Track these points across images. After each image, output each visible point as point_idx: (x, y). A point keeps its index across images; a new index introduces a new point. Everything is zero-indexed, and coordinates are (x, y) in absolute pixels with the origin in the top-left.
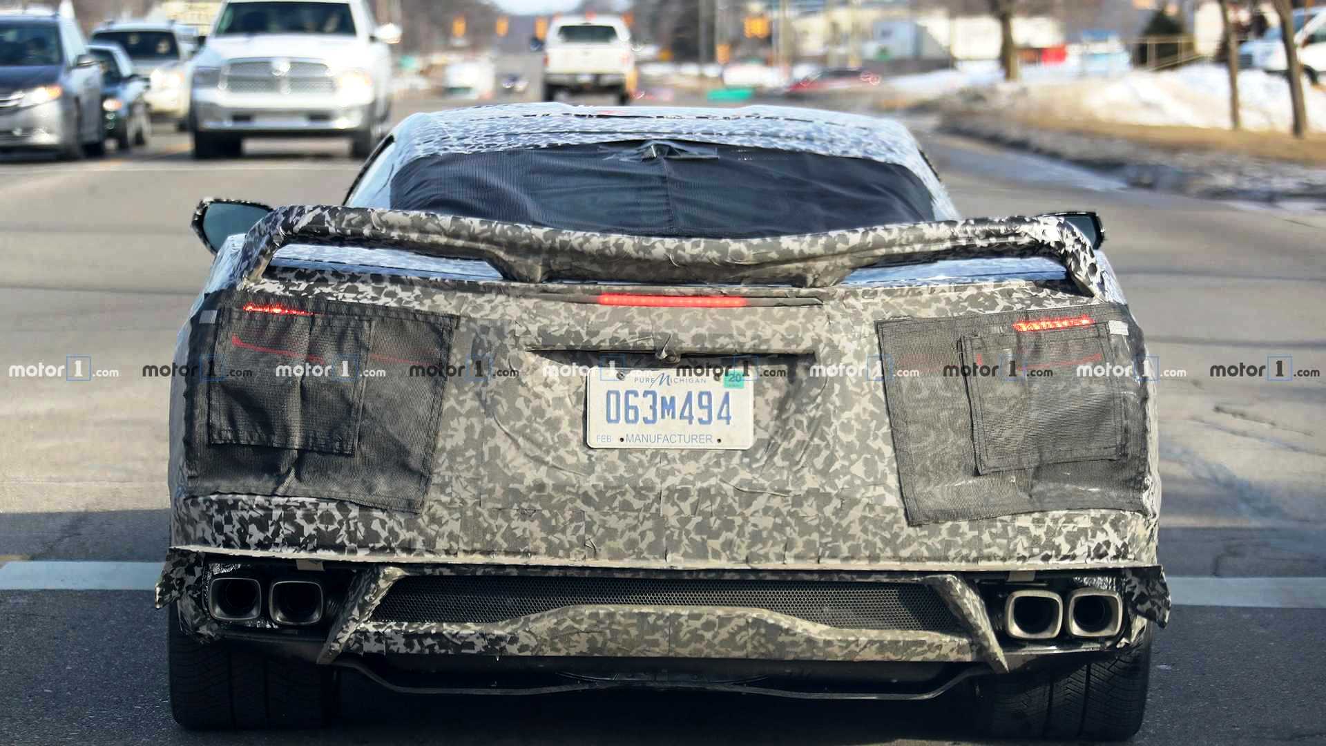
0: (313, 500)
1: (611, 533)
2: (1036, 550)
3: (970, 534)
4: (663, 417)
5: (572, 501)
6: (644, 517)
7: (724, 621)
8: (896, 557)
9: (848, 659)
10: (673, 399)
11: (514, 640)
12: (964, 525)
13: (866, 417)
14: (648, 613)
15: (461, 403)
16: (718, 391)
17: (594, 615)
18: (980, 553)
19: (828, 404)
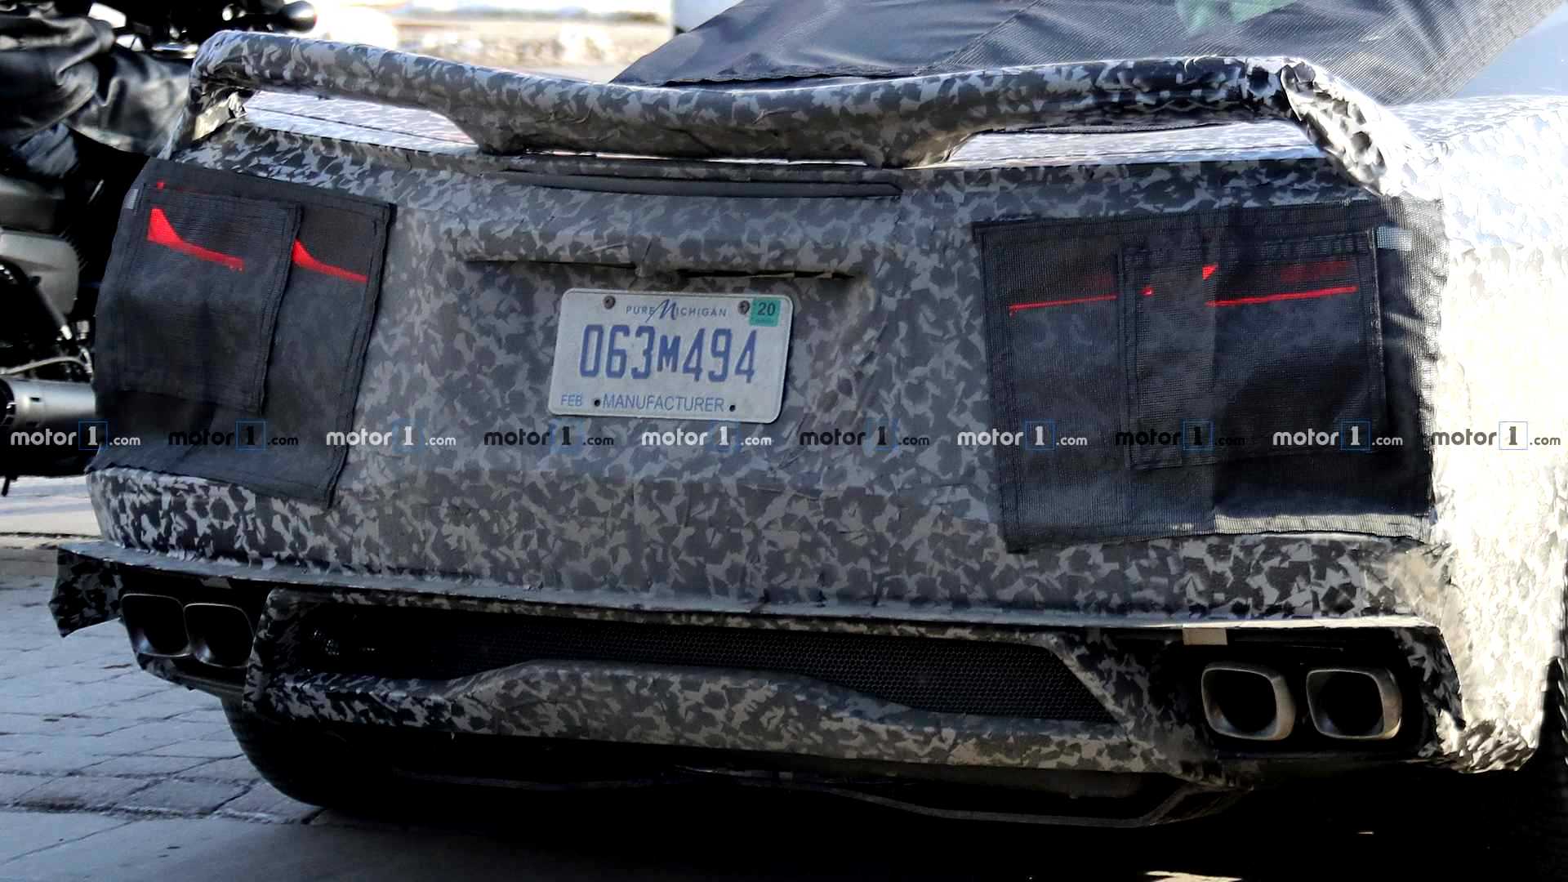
0: (203, 481)
1: (572, 549)
2: (1220, 597)
3: (1107, 568)
4: (660, 368)
5: (518, 497)
6: (614, 528)
7: (734, 696)
8: (993, 601)
9: (936, 761)
10: (677, 340)
11: (458, 710)
12: (1096, 553)
13: (951, 376)
14: (625, 679)
15: (389, 339)
16: (741, 326)
17: (553, 677)
18: (1125, 594)
19: (889, 356)
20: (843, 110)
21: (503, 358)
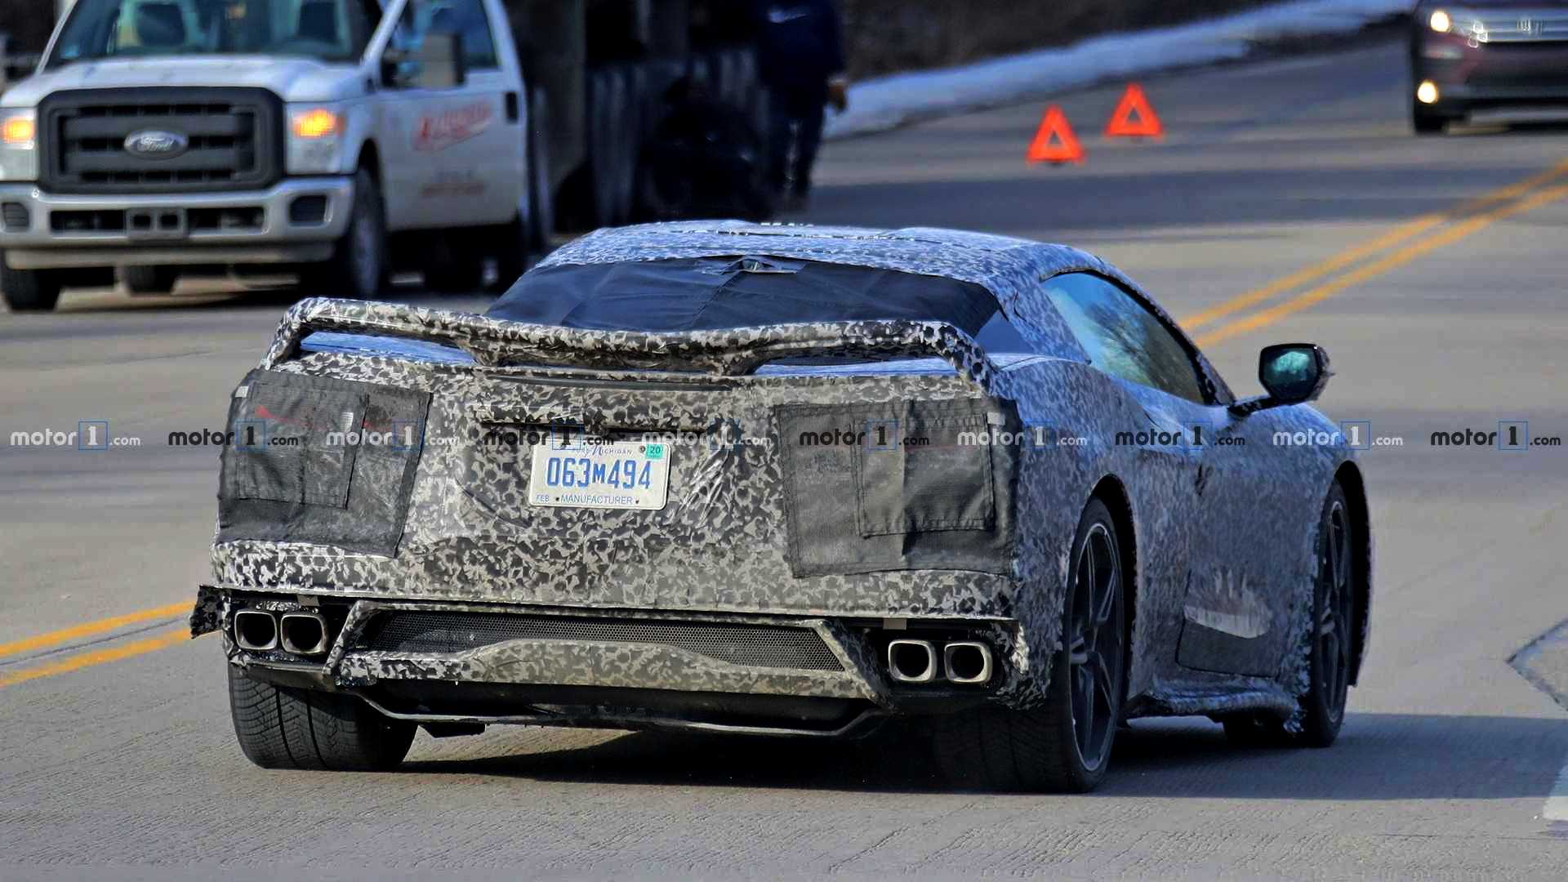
0: (309, 545)
1: (544, 577)
2: (905, 603)
3: (846, 587)
4: (594, 481)
5: (513, 549)
6: (570, 564)
7: (635, 655)
8: (782, 604)
9: (744, 691)
10: (604, 466)
11: (466, 667)
12: (841, 579)
13: (762, 485)
14: (573, 646)
15: (430, 466)
16: (641, 461)
17: (529, 647)
18: (855, 601)
19: (728, 474)
20: (708, 344)
21: (501, 475)
